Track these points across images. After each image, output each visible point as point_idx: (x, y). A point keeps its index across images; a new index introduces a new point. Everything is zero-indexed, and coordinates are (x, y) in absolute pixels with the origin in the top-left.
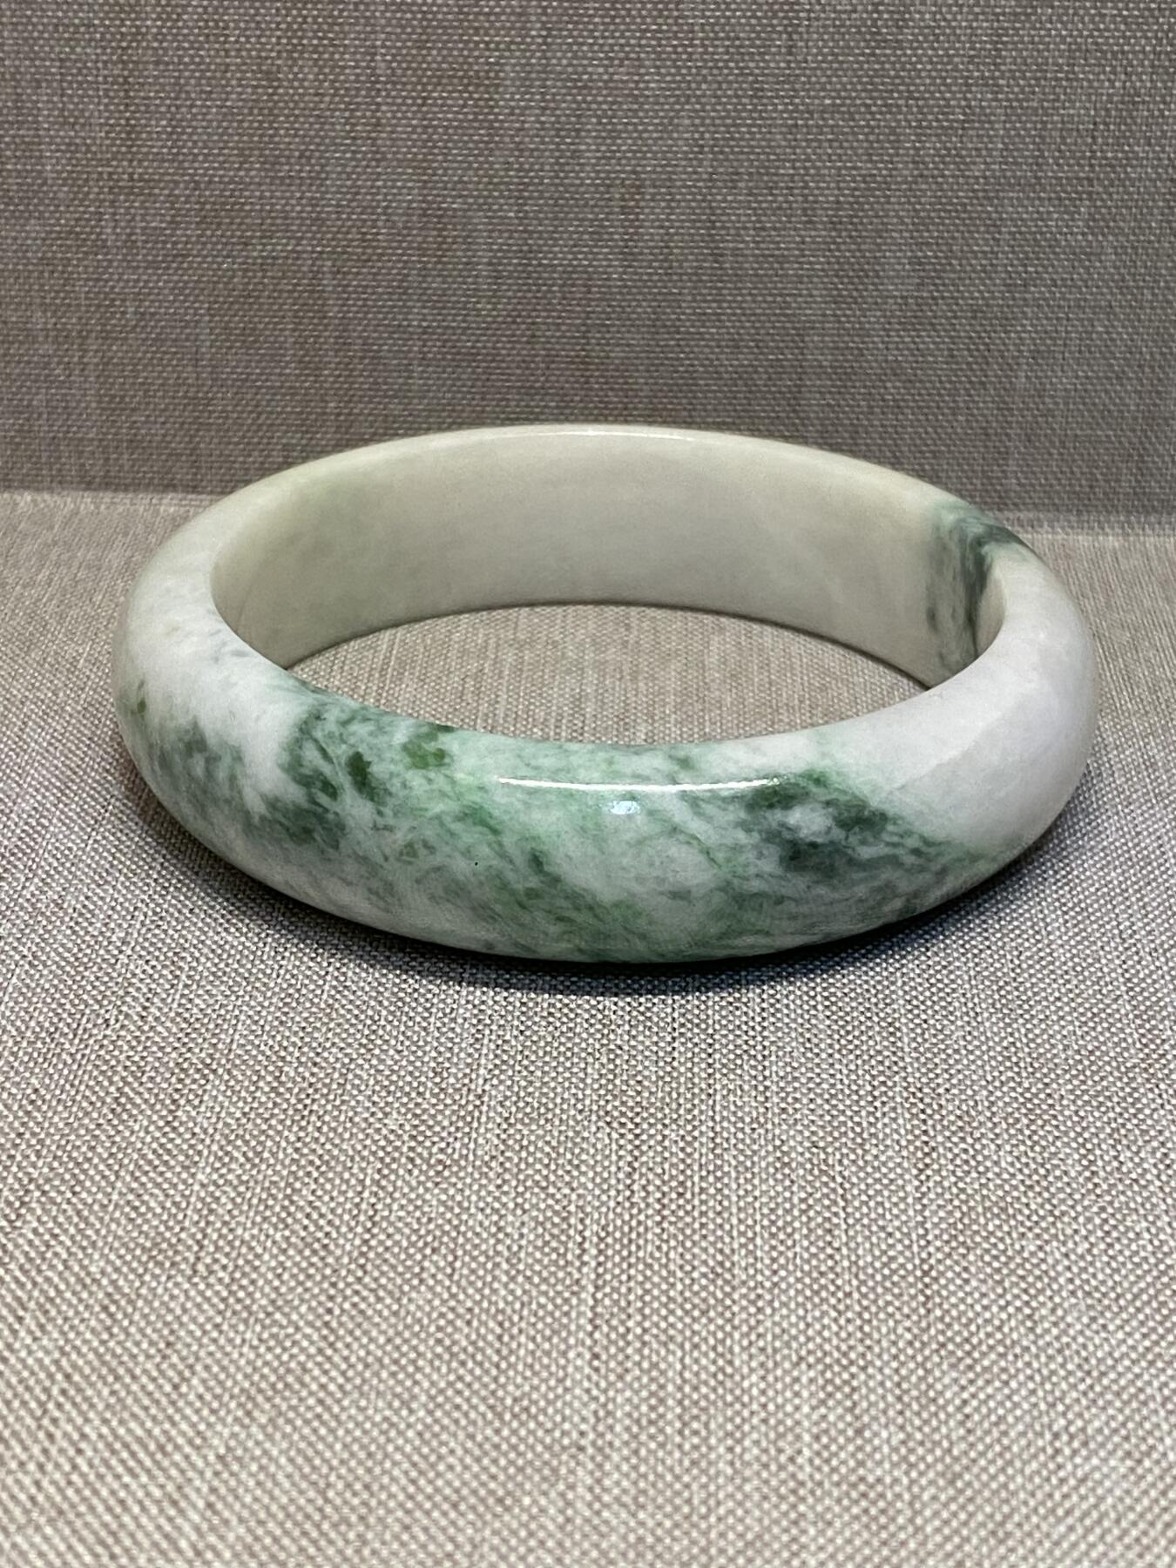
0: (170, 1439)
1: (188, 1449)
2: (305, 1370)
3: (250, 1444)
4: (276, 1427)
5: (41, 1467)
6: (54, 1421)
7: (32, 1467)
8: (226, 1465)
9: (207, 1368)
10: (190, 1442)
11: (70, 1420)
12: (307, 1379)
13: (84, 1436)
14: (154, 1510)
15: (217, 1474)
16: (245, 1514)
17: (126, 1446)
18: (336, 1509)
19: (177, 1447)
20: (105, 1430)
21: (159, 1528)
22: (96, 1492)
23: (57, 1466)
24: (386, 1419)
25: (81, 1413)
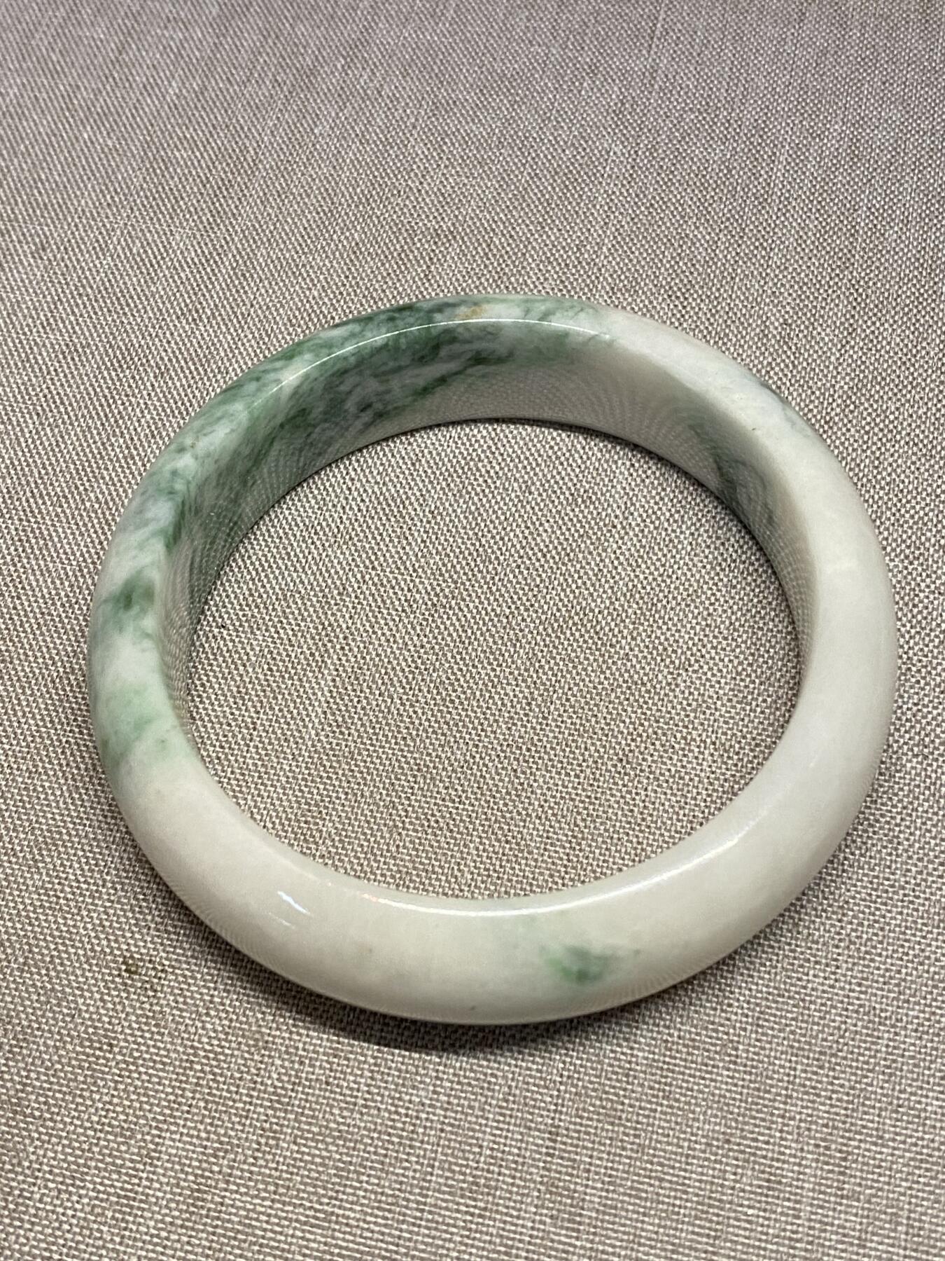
0: (408, 498)
1: (416, 505)
2: (480, 460)
3: (447, 504)
4: (461, 496)
5: (344, 508)
6: (352, 480)
7: (339, 508)
8: (434, 518)
9: (430, 453)
10: (418, 500)
11: (359, 480)
12: (480, 465)
13: (365, 491)
14: (396, 540)
15: (429, 522)
16: (440, 548)
17: (386, 500)
18: (485, 551)
19: (411, 504)
20: (376, 489)
21: (398, 553)
22: (369, 527)
23: (351, 509)
24: (517, 497)
25: (365, 476)
